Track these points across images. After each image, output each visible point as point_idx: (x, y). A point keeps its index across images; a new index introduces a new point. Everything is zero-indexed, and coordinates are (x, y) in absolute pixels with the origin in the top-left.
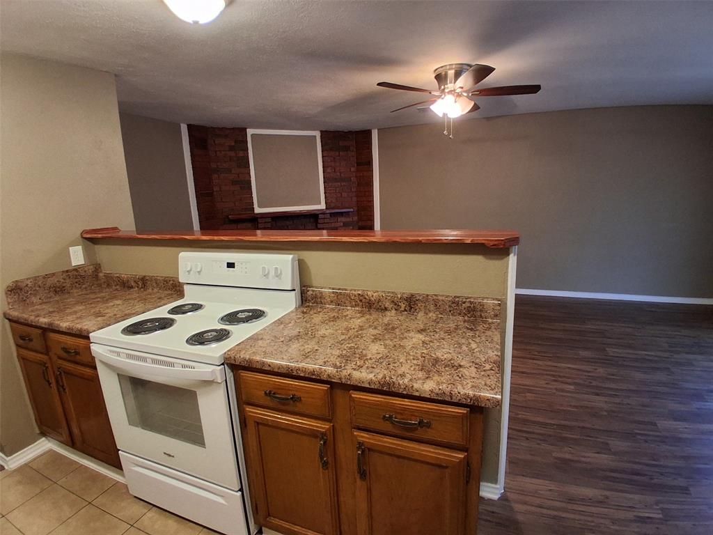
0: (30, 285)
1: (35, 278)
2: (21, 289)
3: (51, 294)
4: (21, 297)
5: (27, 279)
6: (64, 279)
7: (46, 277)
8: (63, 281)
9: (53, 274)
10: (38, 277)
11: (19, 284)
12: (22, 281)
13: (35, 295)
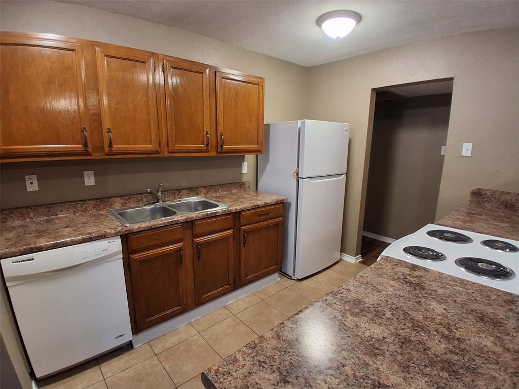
0: (488, 194)
1: (494, 192)
2: (481, 195)
3: (502, 206)
4: (479, 200)
5: (488, 190)
6: (516, 200)
7: (503, 193)
8: (515, 201)
9: (509, 193)
10: (497, 191)
11: (481, 191)
12: (483, 190)
13: (489, 202)
